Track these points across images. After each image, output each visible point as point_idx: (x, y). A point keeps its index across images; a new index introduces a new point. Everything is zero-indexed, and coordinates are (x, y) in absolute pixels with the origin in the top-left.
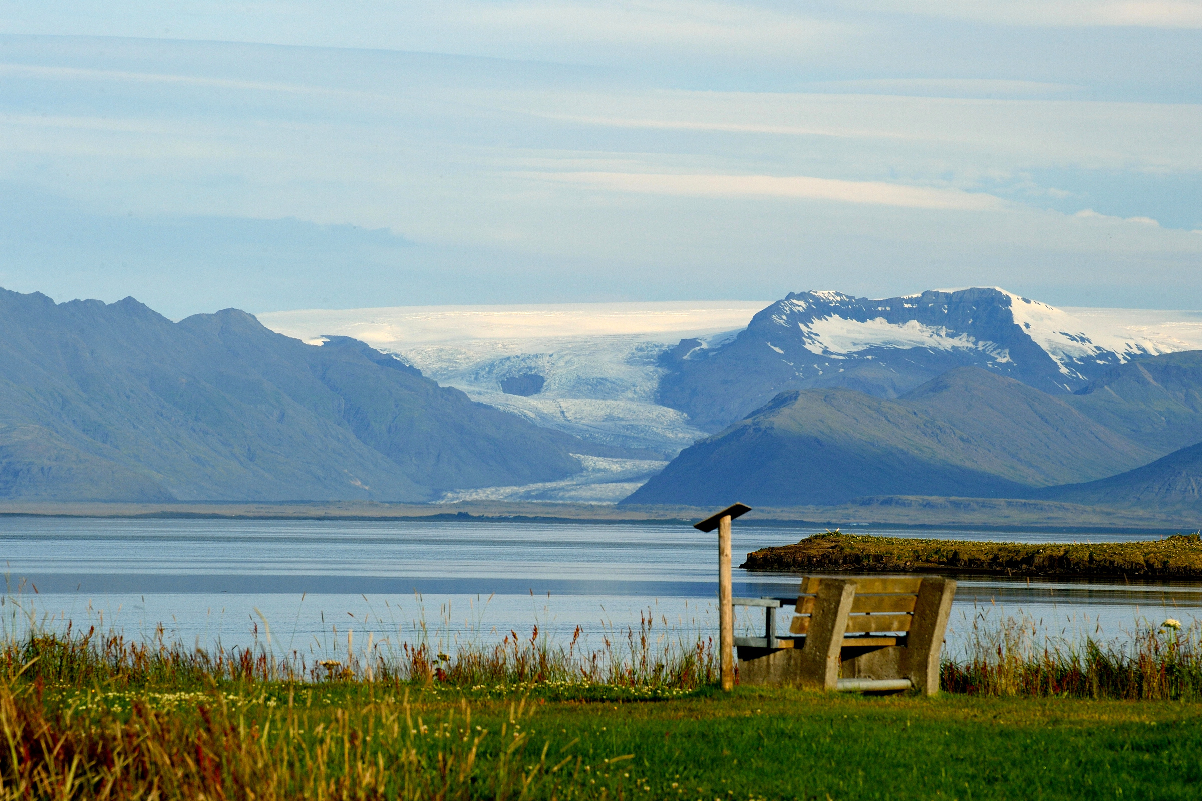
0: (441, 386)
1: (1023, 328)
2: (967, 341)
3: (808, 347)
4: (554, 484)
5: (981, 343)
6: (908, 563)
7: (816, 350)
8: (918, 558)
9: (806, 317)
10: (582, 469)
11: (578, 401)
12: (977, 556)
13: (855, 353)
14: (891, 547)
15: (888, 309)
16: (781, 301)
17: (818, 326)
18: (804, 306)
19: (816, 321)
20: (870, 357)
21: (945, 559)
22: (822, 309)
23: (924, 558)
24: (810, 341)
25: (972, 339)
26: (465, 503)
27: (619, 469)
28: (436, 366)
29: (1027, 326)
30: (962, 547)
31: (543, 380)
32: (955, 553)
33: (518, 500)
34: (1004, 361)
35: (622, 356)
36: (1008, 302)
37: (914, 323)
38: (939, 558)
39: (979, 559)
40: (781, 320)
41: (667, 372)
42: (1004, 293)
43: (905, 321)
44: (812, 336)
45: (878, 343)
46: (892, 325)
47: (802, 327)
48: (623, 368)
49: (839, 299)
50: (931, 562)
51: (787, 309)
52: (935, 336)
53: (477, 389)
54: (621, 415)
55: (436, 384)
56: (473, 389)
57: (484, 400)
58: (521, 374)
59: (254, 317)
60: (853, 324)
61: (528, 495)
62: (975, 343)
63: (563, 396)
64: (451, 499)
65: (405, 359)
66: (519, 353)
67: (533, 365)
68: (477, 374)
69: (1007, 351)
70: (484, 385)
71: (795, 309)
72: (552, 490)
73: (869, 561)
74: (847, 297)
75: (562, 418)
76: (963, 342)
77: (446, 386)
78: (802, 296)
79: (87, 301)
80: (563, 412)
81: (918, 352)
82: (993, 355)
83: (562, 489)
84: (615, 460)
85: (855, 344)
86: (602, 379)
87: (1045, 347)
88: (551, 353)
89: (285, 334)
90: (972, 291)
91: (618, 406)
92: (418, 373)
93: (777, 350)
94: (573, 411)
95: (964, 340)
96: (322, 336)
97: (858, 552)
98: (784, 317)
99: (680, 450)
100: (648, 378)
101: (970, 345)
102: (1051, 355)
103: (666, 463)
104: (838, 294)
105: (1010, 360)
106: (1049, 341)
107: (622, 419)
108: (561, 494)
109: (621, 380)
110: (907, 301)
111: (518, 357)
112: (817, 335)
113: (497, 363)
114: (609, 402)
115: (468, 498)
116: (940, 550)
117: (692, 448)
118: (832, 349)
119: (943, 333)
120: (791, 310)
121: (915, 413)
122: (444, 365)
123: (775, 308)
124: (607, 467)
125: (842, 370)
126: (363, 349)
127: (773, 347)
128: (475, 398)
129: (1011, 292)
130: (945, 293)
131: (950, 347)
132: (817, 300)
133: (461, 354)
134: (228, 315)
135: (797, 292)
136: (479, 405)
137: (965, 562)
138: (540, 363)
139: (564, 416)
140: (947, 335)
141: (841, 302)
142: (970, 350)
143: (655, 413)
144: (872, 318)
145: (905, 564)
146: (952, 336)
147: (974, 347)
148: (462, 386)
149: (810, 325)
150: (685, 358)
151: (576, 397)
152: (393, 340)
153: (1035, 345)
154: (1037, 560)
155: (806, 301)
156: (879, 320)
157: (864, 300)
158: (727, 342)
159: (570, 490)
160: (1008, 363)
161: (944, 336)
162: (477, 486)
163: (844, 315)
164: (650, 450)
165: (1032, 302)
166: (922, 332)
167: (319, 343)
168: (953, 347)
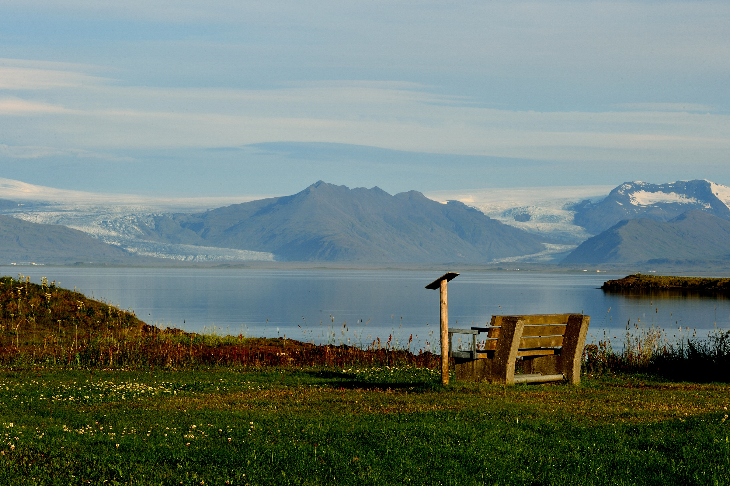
0: (491, 218)
1: (716, 195)
2: (694, 200)
3: (632, 202)
4: (534, 255)
5: (699, 201)
6: (667, 286)
7: (635, 204)
8: (671, 284)
9: (631, 191)
10: (546, 249)
11: (543, 224)
12: (695, 283)
13: (651, 205)
14: (661, 280)
15: (663, 188)
16: (622, 185)
17: (636, 194)
18: (631, 187)
19: (635, 193)
20: (656, 206)
21: (682, 284)
22: (638, 188)
23: (673, 284)
24: (633, 200)
25: (696, 199)
26: (501, 263)
27: (560, 248)
28: (489, 211)
29: (717, 194)
30: (689, 280)
31: (530, 216)
32: (686, 282)
33: (521, 262)
34: (708, 207)
35: (560, 207)
36: (710, 185)
37: (674, 193)
38: (680, 284)
39: (695, 284)
40: (621, 193)
41: (577, 212)
42: (708, 181)
43: (669, 192)
44: (634, 199)
45: (659, 201)
46: (665, 194)
47: (630, 195)
48: (561, 211)
49: (644, 184)
50: (676, 285)
51: (624, 188)
52: (681, 198)
53: (505, 220)
54: (560, 229)
55: (489, 218)
56: (503, 219)
57: (507, 223)
58: (522, 214)
59: (422, 194)
60: (650, 194)
61: (524, 260)
62: (697, 201)
63: (538, 222)
64: (496, 261)
65: (478, 209)
66: (521, 206)
67: (526, 210)
68: (505, 214)
69: (709, 204)
70: (508, 218)
71: (627, 188)
72: (534, 258)
73: (652, 285)
74: (647, 183)
75: (537, 230)
76: (692, 200)
77: (493, 218)
78: (629, 183)
79: (361, 188)
80: (538, 228)
81: (675, 204)
82: (704, 205)
83: (538, 257)
84: (558, 245)
85: (650, 201)
86: (552, 215)
87: (724, 202)
88: (533, 206)
89: (433, 200)
90: (695, 180)
91: (558, 226)
92: (483, 213)
93: (620, 204)
94: (542, 228)
95: (693, 199)
96: (447, 200)
97: (647, 281)
98: (623, 191)
99: (582, 242)
100: (570, 215)
101: (695, 201)
102: (726, 205)
103: (577, 246)
104: (643, 182)
105: (710, 207)
106: (725, 200)
107: (560, 230)
108: (537, 259)
109: (560, 216)
110: (670, 185)
111: (520, 207)
112: (635, 198)
113: (512, 210)
114: (555, 224)
115: (502, 261)
116: (680, 280)
117: (587, 241)
118: (641, 203)
119: (684, 197)
120: (625, 188)
121: (673, 227)
122: (492, 211)
123: (619, 188)
124: (555, 248)
125: (645, 211)
126: (462, 205)
127: (619, 203)
128: (504, 223)
129: (711, 181)
130: (685, 182)
131: (687, 202)
132: (635, 185)
133: (499, 206)
134: (412, 193)
135: (628, 181)
136: (506, 225)
137: (690, 285)
138: (529, 209)
139: (538, 229)
140: (686, 197)
141: (645, 185)
142: (695, 203)
143: (573, 228)
144: (657, 191)
145: (666, 286)
146: (688, 198)
147: (696, 202)
148: (499, 219)
149: (633, 194)
150: (584, 207)
151: (542, 222)
152: (473, 201)
153: (720, 201)
154: (718, 284)
155: (631, 185)
156: (659, 192)
157: (654, 185)
158: (601, 201)
159: (541, 258)
160: (709, 209)
161: (685, 198)
162: (505, 257)
163: (646, 190)
164: (572, 241)
165: (719, 185)
166: (676, 196)
167: (446, 203)
168: (688, 202)
